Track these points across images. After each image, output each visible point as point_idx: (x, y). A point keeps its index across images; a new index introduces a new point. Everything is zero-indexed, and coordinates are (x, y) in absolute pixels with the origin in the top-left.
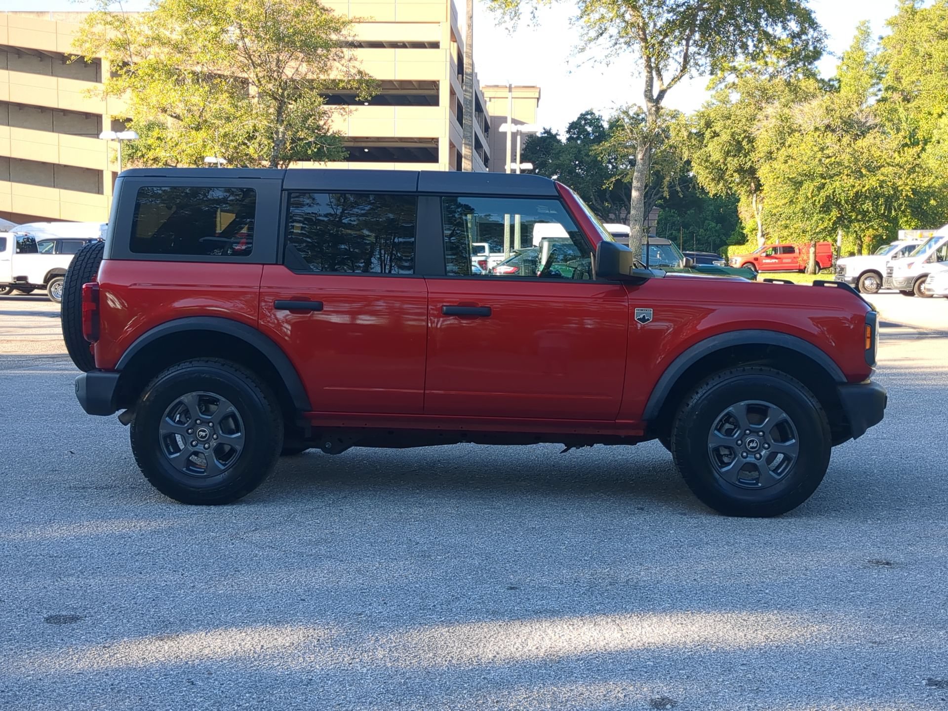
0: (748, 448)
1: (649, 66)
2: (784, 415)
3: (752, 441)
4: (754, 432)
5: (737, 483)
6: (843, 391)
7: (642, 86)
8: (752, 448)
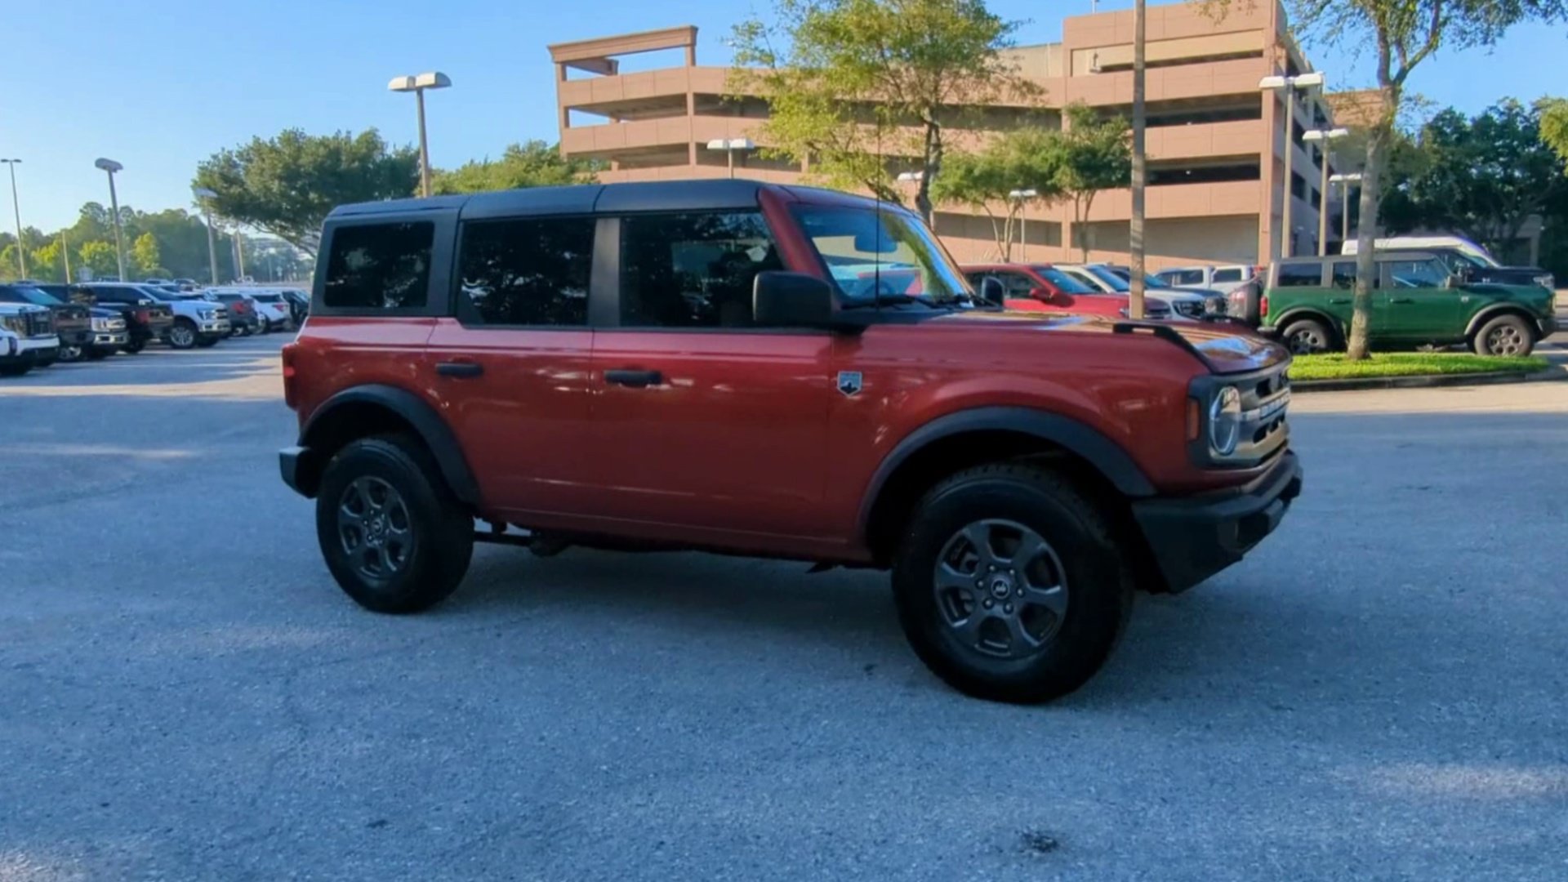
0: (994, 593)
1: (1383, 38)
2: (1043, 545)
3: (1000, 583)
4: (1004, 569)
5: (977, 646)
6: (1138, 510)
7: (1375, 65)
8: (1001, 594)
